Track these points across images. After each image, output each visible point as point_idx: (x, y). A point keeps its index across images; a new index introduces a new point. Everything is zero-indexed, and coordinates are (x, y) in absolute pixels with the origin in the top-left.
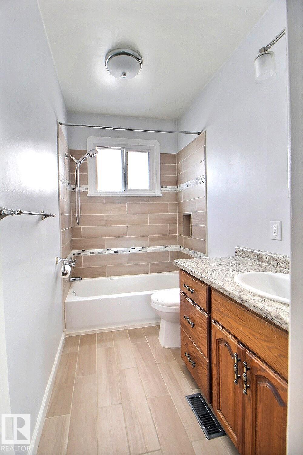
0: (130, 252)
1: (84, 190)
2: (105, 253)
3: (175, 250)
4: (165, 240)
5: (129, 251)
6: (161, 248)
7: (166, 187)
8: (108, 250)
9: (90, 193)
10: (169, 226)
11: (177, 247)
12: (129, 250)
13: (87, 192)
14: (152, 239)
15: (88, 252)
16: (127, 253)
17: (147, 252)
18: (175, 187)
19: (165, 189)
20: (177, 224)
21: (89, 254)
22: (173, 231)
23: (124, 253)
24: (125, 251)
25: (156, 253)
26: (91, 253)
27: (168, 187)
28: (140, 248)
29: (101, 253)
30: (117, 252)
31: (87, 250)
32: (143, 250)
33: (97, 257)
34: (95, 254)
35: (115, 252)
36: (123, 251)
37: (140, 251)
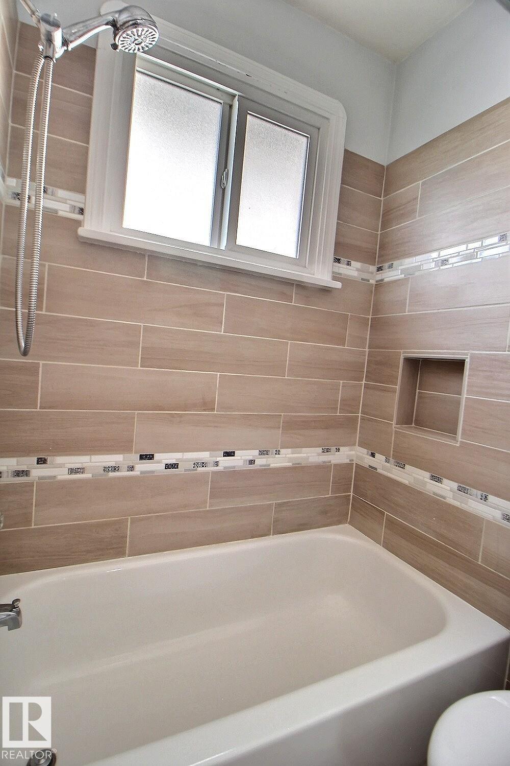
0: (220, 468)
1: (64, 210)
2: (131, 468)
3: (348, 461)
4: (326, 428)
5: (217, 464)
6: (312, 455)
7: (349, 264)
8: (142, 457)
9: (91, 228)
10: (342, 387)
11: (353, 452)
12: (218, 459)
13: (79, 223)
14: (291, 426)
15: (61, 466)
16: (211, 469)
17: (272, 466)
18: (373, 268)
19: (343, 269)
20: (364, 382)
21: (63, 475)
22: (349, 404)
23: (200, 469)
24: (203, 465)
25: (297, 469)
26: (72, 471)
27: (352, 262)
28: (253, 454)
29: (115, 469)
30: (174, 466)
31: (60, 460)
32: (261, 461)
33: (96, 485)
34: (90, 476)
35: (168, 466)
36: (196, 465)
37: (252, 462)
